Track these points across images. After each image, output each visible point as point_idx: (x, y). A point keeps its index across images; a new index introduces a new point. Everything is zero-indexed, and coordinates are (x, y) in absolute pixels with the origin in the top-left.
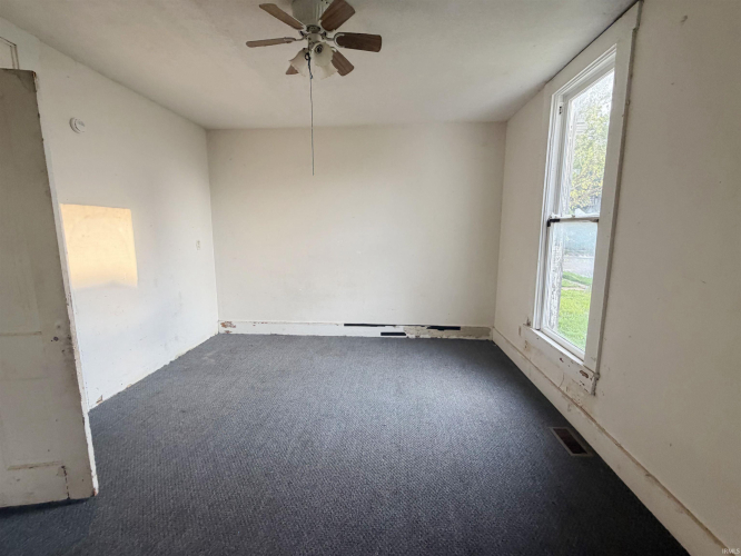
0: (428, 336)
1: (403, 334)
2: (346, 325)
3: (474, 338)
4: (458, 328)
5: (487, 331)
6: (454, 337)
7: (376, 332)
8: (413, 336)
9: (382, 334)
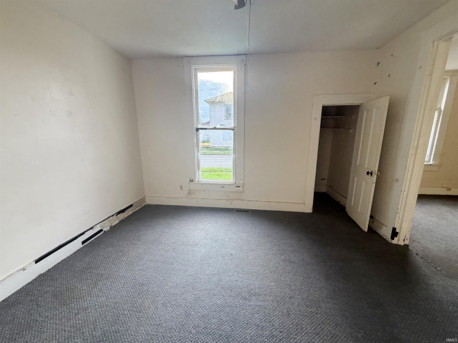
0: (117, 222)
1: (102, 230)
2: (37, 261)
3: (139, 208)
4: (131, 206)
5: (143, 199)
6: (131, 213)
7: (77, 245)
8: (108, 228)
9: (83, 243)
